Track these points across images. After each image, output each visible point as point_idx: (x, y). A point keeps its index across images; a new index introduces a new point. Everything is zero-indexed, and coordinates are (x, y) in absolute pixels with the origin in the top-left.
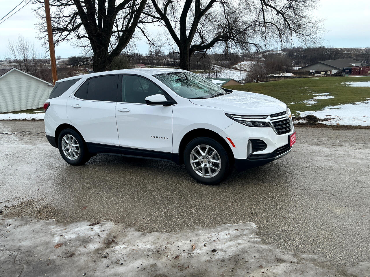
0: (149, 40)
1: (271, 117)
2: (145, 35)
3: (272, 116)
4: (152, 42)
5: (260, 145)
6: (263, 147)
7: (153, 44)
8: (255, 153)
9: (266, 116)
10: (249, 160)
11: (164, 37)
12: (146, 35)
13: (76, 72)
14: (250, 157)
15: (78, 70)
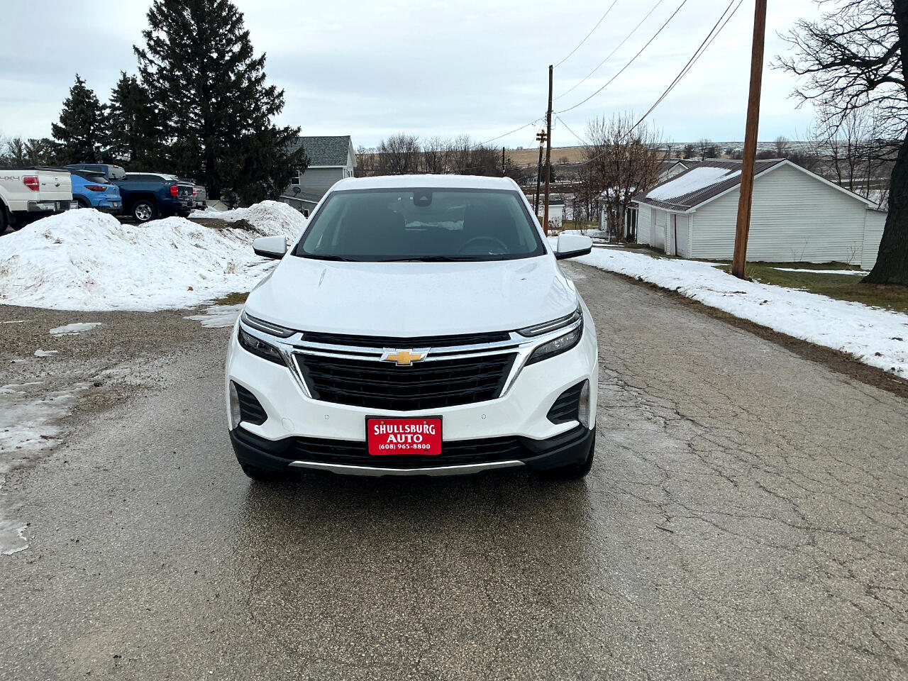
1: (304, 339)
8: (246, 426)
9: (289, 332)
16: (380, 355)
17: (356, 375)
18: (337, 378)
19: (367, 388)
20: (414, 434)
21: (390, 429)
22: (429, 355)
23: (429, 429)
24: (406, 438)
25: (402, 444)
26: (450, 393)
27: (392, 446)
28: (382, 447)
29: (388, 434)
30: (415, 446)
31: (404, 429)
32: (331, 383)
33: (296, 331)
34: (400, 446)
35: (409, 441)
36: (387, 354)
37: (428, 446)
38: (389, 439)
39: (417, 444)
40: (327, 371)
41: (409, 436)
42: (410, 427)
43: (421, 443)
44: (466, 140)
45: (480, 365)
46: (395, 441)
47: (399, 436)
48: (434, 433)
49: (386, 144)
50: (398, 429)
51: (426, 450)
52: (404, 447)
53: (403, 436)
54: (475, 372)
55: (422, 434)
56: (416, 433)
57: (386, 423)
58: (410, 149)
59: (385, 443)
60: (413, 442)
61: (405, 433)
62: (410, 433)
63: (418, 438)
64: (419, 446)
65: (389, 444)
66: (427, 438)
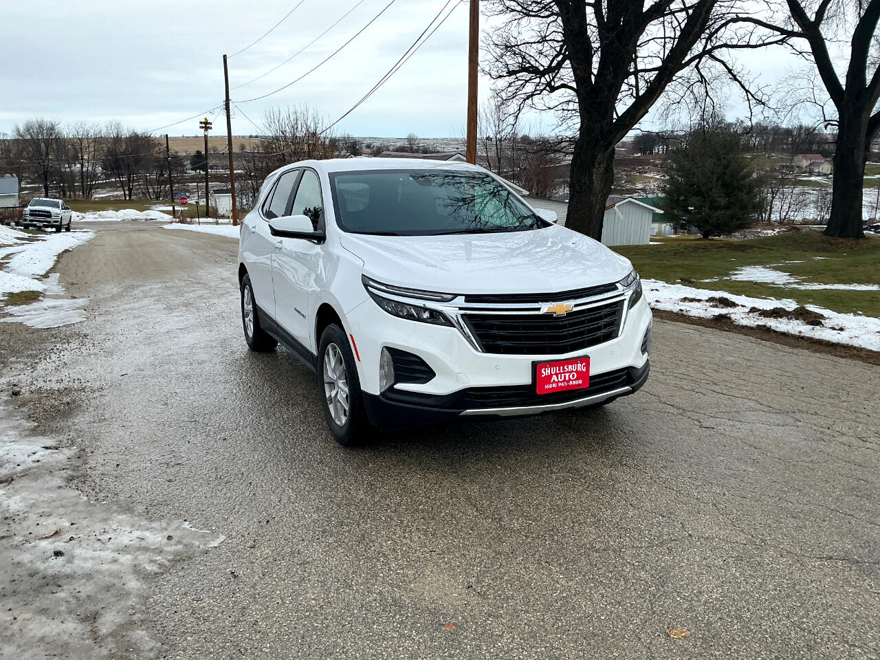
0: (747, 91)
1: (467, 301)
2: (736, 80)
3: (470, 298)
4: (759, 96)
5: (418, 370)
6: (425, 376)
7: (760, 102)
8: (399, 386)
9: (450, 297)
10: (384, 400)
11: (804, 83)
12: (739, 79)
13: (643, 168)
14: (388, 393)
15: (649, 164)
16: (539, 309)
17: (516, 328)
18: (502, 333)
19: (528, 338)
20: (571, 372)
21: (554, 370)
22: (576, 306)
23: (580, 367)
24: (565, 376)
25: (561, 382)
26: (588, 337)
27: (554, 385)
28: (547, 387)
29: (551, 375)
30: (571, 383)
31: (564, 369)
32: (495, 337)
33: (456, 295)
34: (560, 384)
35: (567, 379)
36: (545, 308)
37: (580, 382)
38: (553, 379)
39: (573, 380)
40: (492, 327)
41: (567, 375)
42: (568, 367)
43: (575, 380)
44: (118, 126)
45: (603, 312)
46: (557, 380)
47: (559, 375)
48: (584, 370)
49: (22, 130)
50: (559, 370)
51: (579, 385)
52: (563, 384)
53: (563, 375)
54: (601, 318)
55: (576, 372)
56: (572, 371)
57: (551, 366)
58: (51, 134)
59: (549, 383)
60: (570, 379)
61: (564, 373)
62: (568, 372)
63: (573, 376)
64: (574, 382)
65: (552, 383)
66: (580, 375)
